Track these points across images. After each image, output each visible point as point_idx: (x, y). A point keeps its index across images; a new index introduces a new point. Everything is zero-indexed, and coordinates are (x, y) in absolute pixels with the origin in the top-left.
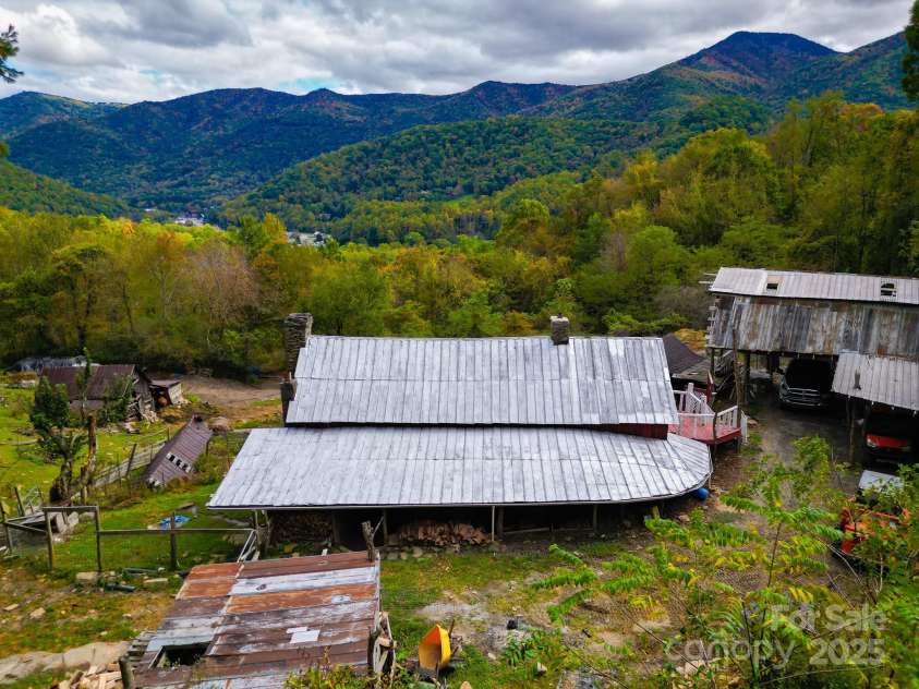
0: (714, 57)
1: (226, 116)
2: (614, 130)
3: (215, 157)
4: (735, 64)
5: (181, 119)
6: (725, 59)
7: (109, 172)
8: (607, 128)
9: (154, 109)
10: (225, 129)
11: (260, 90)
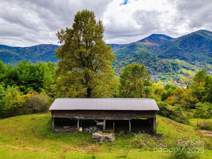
0: (148, 39)
1: (43, 50)
2: (122, 56)
3: (40, 59)
4: (152, 41)
5: (33, 51)
6: (150, 40)
7: (15, 63)
8: (121, 56)
9: (27, 49)
10: (43, 53)
11: (51, 45)
